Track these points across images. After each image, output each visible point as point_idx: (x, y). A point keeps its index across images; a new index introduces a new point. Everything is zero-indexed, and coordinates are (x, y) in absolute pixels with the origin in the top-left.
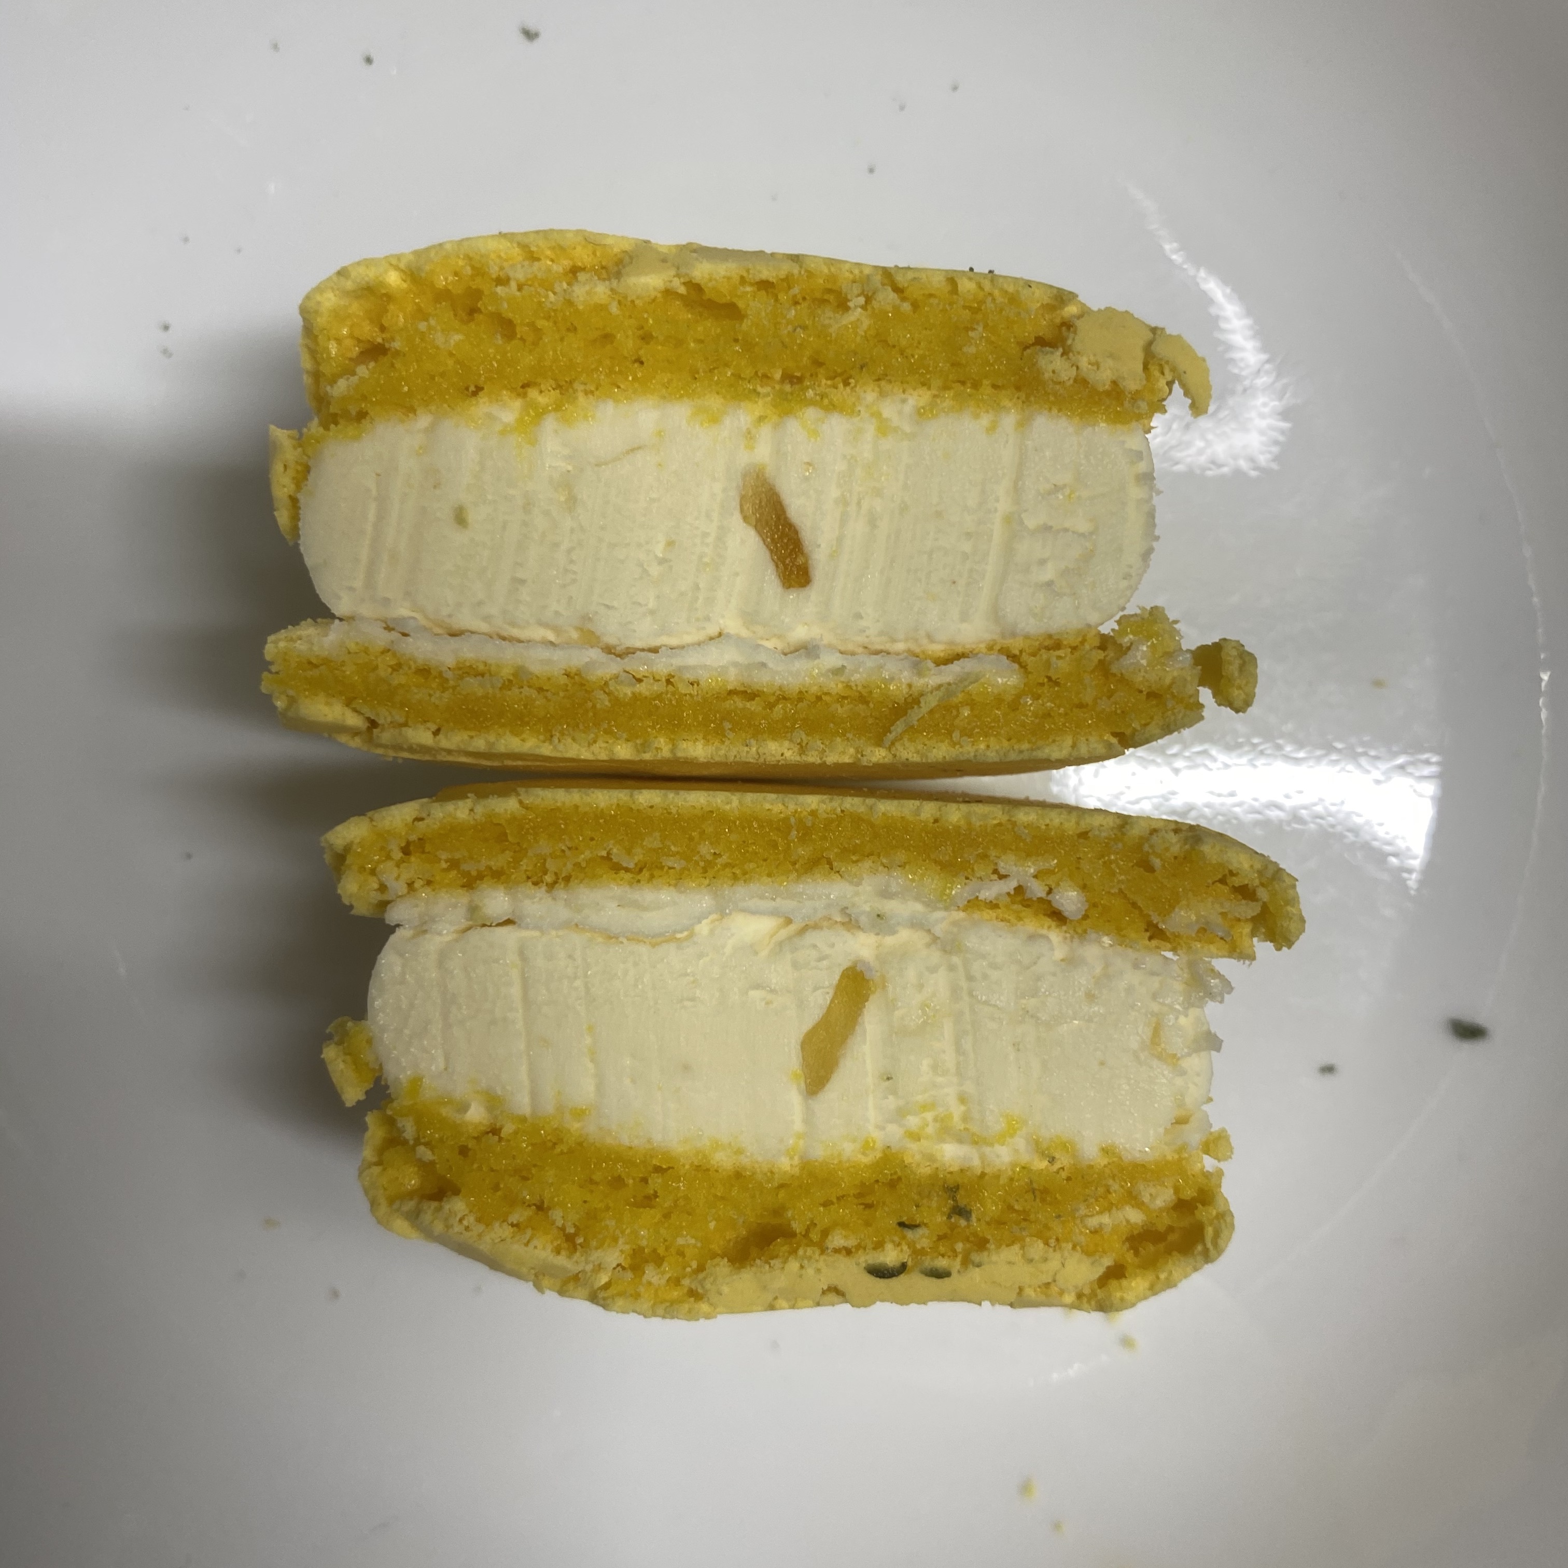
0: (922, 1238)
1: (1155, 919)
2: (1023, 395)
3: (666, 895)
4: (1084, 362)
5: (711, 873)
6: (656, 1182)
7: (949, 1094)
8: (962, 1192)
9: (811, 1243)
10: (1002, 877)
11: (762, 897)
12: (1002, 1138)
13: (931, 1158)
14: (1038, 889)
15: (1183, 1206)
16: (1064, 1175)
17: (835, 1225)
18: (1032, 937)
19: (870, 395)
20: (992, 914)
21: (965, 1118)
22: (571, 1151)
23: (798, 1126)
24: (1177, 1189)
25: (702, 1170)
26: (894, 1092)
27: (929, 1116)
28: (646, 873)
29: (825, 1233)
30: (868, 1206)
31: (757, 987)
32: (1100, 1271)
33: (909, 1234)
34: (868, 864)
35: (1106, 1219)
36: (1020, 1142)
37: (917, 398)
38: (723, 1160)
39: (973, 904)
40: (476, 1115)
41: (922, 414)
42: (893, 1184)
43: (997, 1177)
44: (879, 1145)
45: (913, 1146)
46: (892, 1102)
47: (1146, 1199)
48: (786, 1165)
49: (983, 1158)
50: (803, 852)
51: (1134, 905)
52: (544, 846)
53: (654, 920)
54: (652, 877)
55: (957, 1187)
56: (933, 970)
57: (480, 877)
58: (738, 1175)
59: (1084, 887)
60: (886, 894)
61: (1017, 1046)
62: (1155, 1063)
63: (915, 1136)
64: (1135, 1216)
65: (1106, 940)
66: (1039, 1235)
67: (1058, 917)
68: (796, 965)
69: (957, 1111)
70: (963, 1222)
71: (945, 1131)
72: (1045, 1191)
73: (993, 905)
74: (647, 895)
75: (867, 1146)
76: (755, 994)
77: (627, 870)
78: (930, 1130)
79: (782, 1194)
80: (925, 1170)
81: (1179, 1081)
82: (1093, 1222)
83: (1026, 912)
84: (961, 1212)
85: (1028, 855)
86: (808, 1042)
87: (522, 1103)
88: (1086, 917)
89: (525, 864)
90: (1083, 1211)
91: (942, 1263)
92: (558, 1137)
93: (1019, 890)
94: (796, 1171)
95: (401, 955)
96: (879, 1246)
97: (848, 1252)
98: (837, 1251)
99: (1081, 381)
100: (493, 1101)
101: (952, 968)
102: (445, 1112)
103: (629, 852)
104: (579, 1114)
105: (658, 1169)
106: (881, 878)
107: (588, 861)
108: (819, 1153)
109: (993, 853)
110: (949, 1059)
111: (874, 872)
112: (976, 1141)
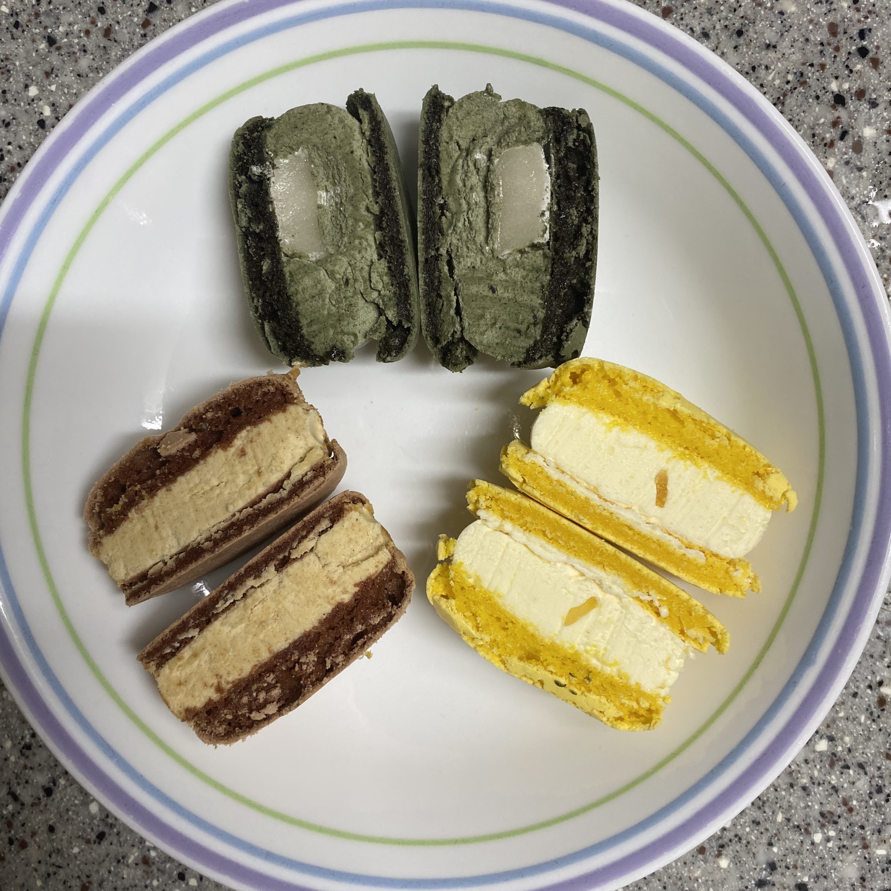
0: (574, 680)
1: (685, 629)
2: (746, 487)
3: (554, 550)
4: (767, 487)
5: (570, 550)
6: (510, 625)
7: (602, 645)
8: (591, 674)
9: (543, 665)
10: (649, 595)
11: (580, 565)
12: (610, 665)
13: (587, 660)
14: (657, 604)
15: (650, 711)
16: (622, 684)
17: (552, 664)
18: (648, 616)
19: (706, 465)
20: (641, 604)
21: (603, 655)
22: (491, 604)
23: (556, 632)
24: (651, 705)
25: (524, 628)
26: (588, 637)
27: (594, 649)
28: (551, 541)
29: (548, 665)
30: (564, 664)
31: (566, 589)
32: (617, 716)
33: (571, 677)
34: (614, 572)
35: (627, 702)
36: (615, 669)
37: (718, 473)
38: (531, 629)
39: (637, 598)
40: (471, 581)
41: (717, 478)
42: (573, 662)
43: (603, 675)
44: (576, 649)
45: (585, 655)
46: (585, 640)
47: (641, 703)
48: (547, 641)
49: (602, 668)
50: (599, 559)
51: (681, 622)
52: (529, 519)
53: (548, 555)
54: (553, 543)
55: (591, 672)
56: (617, 610)
57: (507, 517)
58: (532, 636)
59: (670, 610)
60: (614, 582)
61: (628, 643)
62: (663, 668)
63: (587, 652)
64: (636, 706)
65: (668, 628)
66: (606, 697)
67: (658, 614)
68: (579, 589)
69: (602, 652)
70: (588, 682)
71: (596, 656)
72: (614, 686)
73: (641, 601)
74: (550, 547)
75: (572, 647)
76: (564, 591)
77: (548, 537)
78: (592, 652)
79: (542, 647)
80: (585, 663)
81: (667, 676)
82: (623, 701)
83: (650, 608)
84: (589, 679)
85: (659, 593)
86: (572, 610)
87: (485, 585)
88: (665, 618)
89: (522, 521)
90: (622, 697)
91: (575, 690)
92: (490, 599)
93: (652, 601)
94: (549, 643)
95: (476, 528)
96: (561, 676)
97: (552, 672)
98: (549, 671)
99: (763, 492)
100: (478, 579)
101: (622, 613)
102: (464, 576)
103: (551, 533)
104: (499, 596)
105: (512, 622)
106: (616, 578)
107: (538, 530)
108: (558, 642)
109: (650, 588)
110: (608, 636)
111: (615, 574)
112: (603, 663)
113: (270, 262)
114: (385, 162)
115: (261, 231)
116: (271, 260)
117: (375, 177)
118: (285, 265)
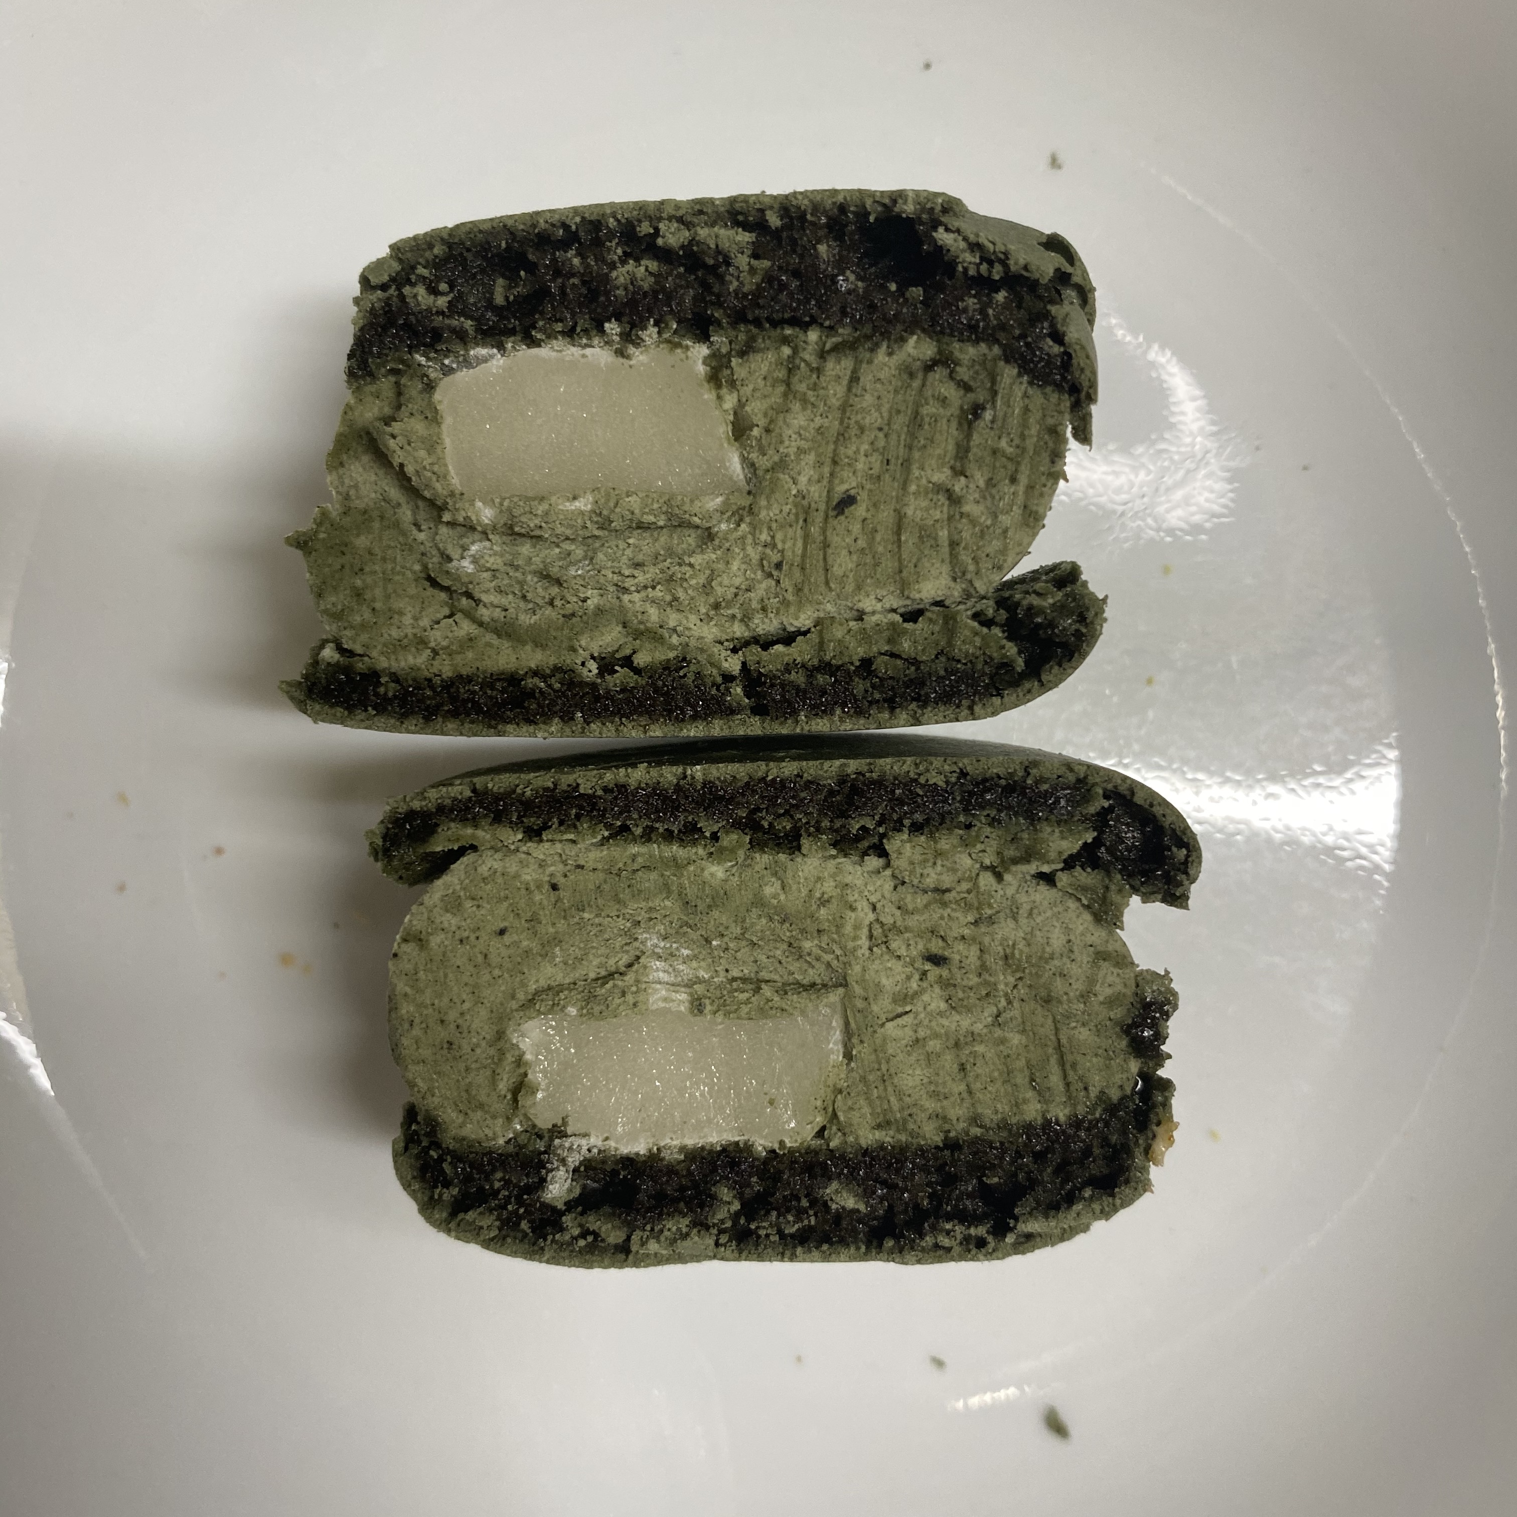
113: (835, 1185)
114: (600, 793)
115: (740, 1196)
116: (830, 1179)
117: (638, 831)
118: (851, 1139)
